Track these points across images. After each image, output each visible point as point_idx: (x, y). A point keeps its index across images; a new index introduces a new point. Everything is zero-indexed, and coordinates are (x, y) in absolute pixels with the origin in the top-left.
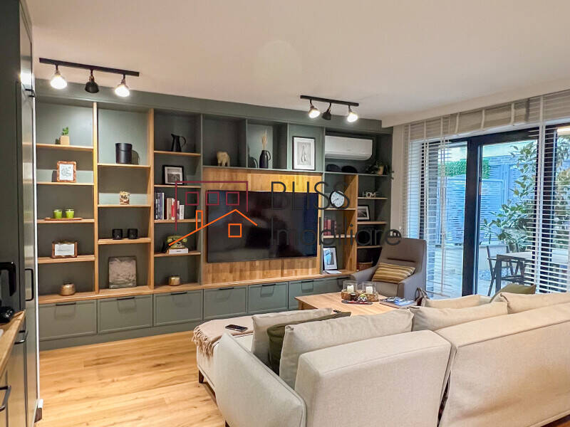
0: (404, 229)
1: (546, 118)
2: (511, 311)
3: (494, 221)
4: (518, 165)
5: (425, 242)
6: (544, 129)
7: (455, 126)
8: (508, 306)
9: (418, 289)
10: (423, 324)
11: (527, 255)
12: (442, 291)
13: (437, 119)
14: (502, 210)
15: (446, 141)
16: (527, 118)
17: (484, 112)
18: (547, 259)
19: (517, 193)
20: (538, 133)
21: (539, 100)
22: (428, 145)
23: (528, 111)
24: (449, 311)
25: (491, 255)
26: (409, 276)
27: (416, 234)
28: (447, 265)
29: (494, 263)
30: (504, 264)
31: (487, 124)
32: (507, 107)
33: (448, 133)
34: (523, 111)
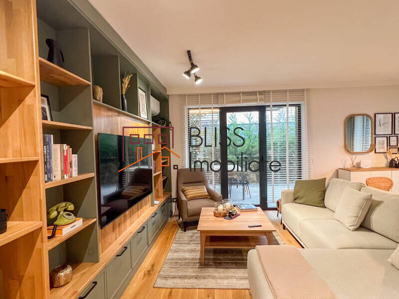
1: (274, 101)
13: (209, 94)
16: (265, 100)
17: (241, 94)
21: (269, 92)
23: (265, 97)
32: (254, 93)
33: (218, 103)
34: (262, 97)
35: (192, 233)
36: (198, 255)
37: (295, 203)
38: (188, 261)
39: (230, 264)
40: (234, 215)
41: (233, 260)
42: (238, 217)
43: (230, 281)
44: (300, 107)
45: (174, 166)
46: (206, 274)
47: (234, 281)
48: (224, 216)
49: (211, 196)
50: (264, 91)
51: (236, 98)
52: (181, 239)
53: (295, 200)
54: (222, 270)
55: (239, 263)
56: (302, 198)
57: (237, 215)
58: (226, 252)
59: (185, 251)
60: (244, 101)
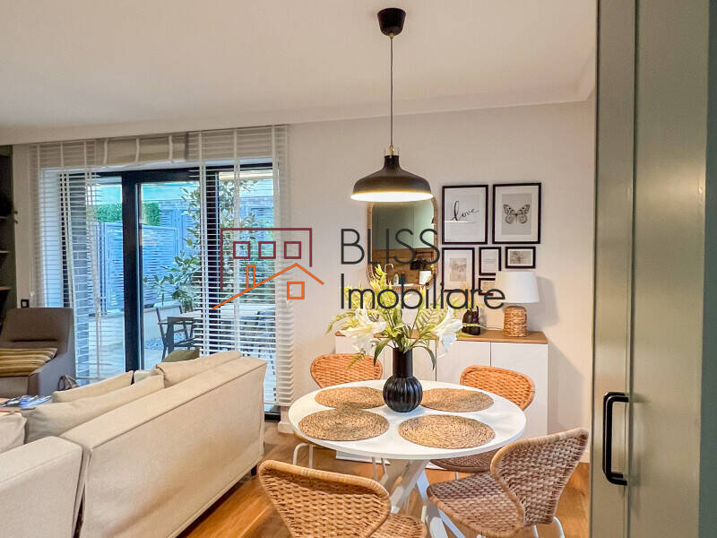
0: (38, 296)
1: (205, 157)
2: (168, 383)
3: (166, 278)
4: (189, 211)
5: (71, 311)
6: (205, 170)
7: (103, 156)
8: (165, 379)
9: (62, 378)
10: (43, 430)
11: (196, 315)
12: (98, 373)
13: (80, 143)
14: (175, 263)
15: (93, 174)
16: (186, 155)
17: (138, 141)
18: (216, 317)
19: (190, 243)
20: (198, 173)
21: (197, 135)
22: (68, 177)
23: (187, 147)
24: (83, 402)
25: (162, 319)
26: (47, 362)
27: (58, 301)
28: (103, 339)
29: (165, 327)
30: (177, 327)
31: (143, 157)
33: (94, 163)
34: (182, 146)
45: (22, 301)
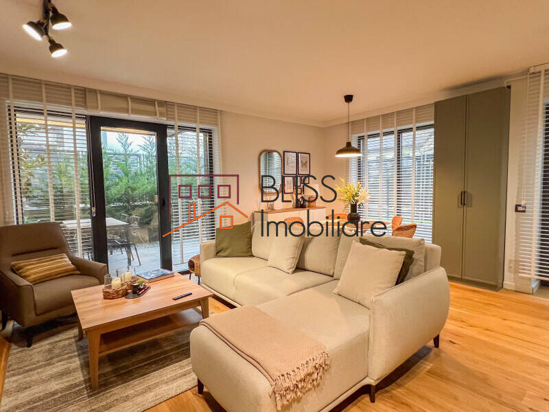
1: (180, 120)
7: (97, 103)
16: (167, 116)
17: (129, 99)
23: (167, 111)
32: (151, 102)
33: (86, 107)
34: (163, 110)
35: (48, 344)
36: (79, 377)
37: (219, 257)
38: (60, 395)
39: (146, 367)
40: (142, 289)
41: (150, 358)
42: (149, 291)
43: (158, 391)
44: (211, 133)
46: (109, 401)
47: (165, 387)
48: (125, 294)
49: (81, 269)
50: (166, 102)
51: (122, 104)
52: (25, 364)
53: (218, 253)
54: (136, 382)
55: (161, 360)
56: (227, 249)
57: (146, 289)
58: (132, 352)
59: (43, 381)
60: (135, 111)
